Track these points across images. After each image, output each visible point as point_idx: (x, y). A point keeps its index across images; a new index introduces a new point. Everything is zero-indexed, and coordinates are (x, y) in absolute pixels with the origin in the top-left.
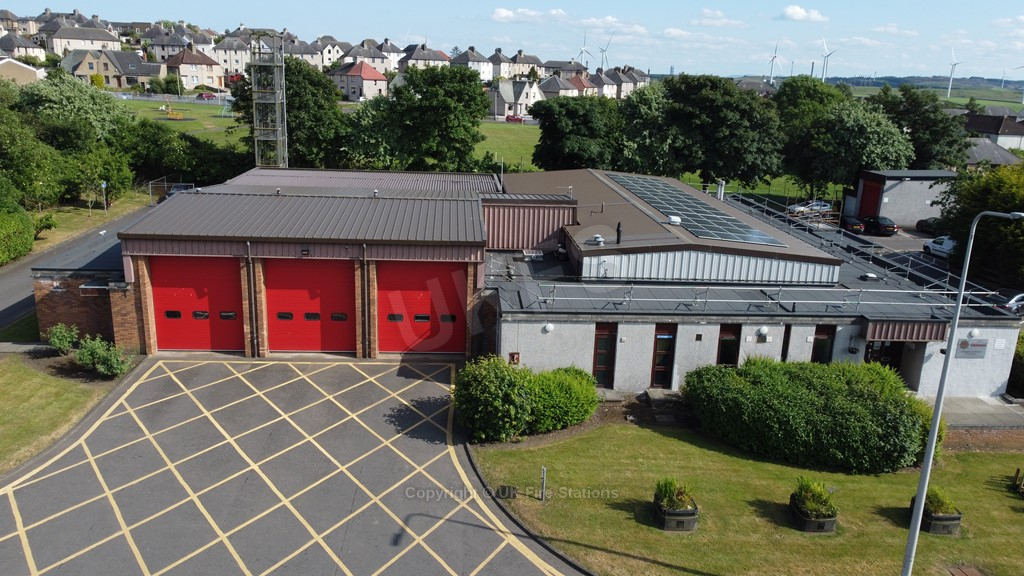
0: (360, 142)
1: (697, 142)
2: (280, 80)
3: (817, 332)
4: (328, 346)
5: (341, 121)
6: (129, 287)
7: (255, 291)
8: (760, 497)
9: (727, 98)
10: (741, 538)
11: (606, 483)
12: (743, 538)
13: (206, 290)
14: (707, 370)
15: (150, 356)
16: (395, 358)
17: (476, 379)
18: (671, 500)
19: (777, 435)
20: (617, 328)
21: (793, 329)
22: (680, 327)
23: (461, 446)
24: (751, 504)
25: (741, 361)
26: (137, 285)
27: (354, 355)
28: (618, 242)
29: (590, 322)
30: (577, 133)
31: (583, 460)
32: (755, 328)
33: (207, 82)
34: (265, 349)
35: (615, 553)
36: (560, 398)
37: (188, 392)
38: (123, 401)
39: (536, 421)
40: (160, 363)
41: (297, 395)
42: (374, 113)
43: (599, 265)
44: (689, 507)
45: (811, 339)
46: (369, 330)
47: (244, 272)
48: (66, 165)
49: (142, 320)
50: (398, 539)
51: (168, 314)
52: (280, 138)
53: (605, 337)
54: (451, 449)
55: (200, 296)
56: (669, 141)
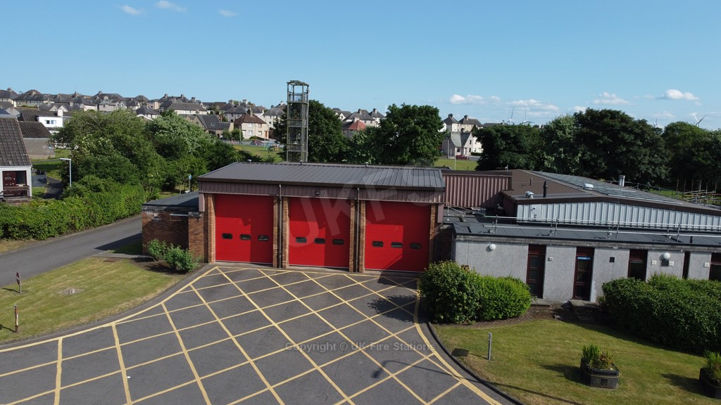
0: (356, 156)
1: (600, 156)
2: (305, 113)
3: (712, 260)
4: (329, 263)
5: (343, 142)
6: (201, 215)
7: (282, 221)
8: (673, 373)
9: (624, 124)
10: (658, 397)
11: (539, 352)
12: (660, 398)
13: (250, 220)
14: (621, 281)
15: (210, 264)
16: (377, 274)
17: (437, 274)
18: (596, 363)
19: (683, 328)
20: (545, 250)
21: (692, 256)
22: (596, 251)
23: (425, 325)
24: (665, 376)
25: (648, 277)
26: (206, 214)
27: (348, 270)
28: (544, 196)
29: (525, 244)
30: (509, 149)
31: (520, 338)
32: (659, 254)
33: (258, 135)
34: (286, 262)
35: (549, 396)
36: (501, 294)
37: (234, 283)
38: (191, 284)
39: (482, 310)
40: (217, 267)
41: (307, 289)
42: (366, 136)
43: (530, 211)
44: (612, 369)
45: (708, 264)
46: (359, 251)
47: (275, 207)
48: (169, 166)
49: (207, 239)
50: (377, 374)
51: (224, 236)
52: (303, 151)
53: (536, 257)
54: (417, 325)
55: (246, 224)
56: (580, 155)
